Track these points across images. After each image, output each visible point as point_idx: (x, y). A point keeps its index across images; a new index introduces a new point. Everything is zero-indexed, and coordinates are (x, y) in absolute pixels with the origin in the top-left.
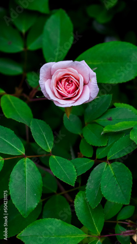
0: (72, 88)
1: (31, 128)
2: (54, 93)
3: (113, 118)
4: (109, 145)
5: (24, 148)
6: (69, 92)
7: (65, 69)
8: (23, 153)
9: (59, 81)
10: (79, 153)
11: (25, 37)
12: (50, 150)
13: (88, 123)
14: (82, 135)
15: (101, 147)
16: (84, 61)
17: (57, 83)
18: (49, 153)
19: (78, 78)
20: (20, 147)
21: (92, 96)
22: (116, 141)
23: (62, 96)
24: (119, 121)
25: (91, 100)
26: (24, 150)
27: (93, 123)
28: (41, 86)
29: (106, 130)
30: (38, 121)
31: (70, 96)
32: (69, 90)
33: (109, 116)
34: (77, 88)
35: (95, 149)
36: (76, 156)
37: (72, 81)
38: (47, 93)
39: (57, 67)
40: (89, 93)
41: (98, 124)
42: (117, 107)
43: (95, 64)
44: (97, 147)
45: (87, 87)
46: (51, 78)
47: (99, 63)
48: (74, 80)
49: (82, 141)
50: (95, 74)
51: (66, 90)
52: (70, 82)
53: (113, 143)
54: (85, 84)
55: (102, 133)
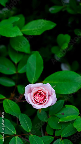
0: (42, 98)
1: (20, 119)
2: (32, 101)
3: (64, 113)
4: (62, 129)
5: (15, 130)
6: (40, 100)
7: (39, 87)
8: (15, 133)
9: (35, 94)
10: (46, 132)
11: (17, 66)
12: (30, 131)
13: (51, 116)
14: (47, 122)
15: (58, 130)
16: (49, 83)
17: (34, 95)
18: (29, 133)
19: (45, 93)
20: (13, 130)
21: (53, 102)
22: (66, 127)
23: (37, 102)
24: (68, 115)
25: (53, 104)
26: (15, 132)
27: (54, 116)
28: (25, 97)
29: (60, 120)
30: (23, 115)
31: (41, 102)
32: (40, 99)
33: (62, 112)
34: (45, 98)
35: (55, 130)
36: (44, 135)
37: (42, 94)
38: (28, 101)
39: (34, 87)
40: (51, 101)
41: (57, 117)
42: (67, 107)
43: (55, 82)
44: (56, 130)
45: (50, 97)
46: (31, 92)
47: (57, 82)
48: (43, 94)
49: (47, 125)
50: (55, 91)
51: (39, 99)
52: (41, 95)
53: (65, 128)
54: (49, 96)
55: (59, 122)
